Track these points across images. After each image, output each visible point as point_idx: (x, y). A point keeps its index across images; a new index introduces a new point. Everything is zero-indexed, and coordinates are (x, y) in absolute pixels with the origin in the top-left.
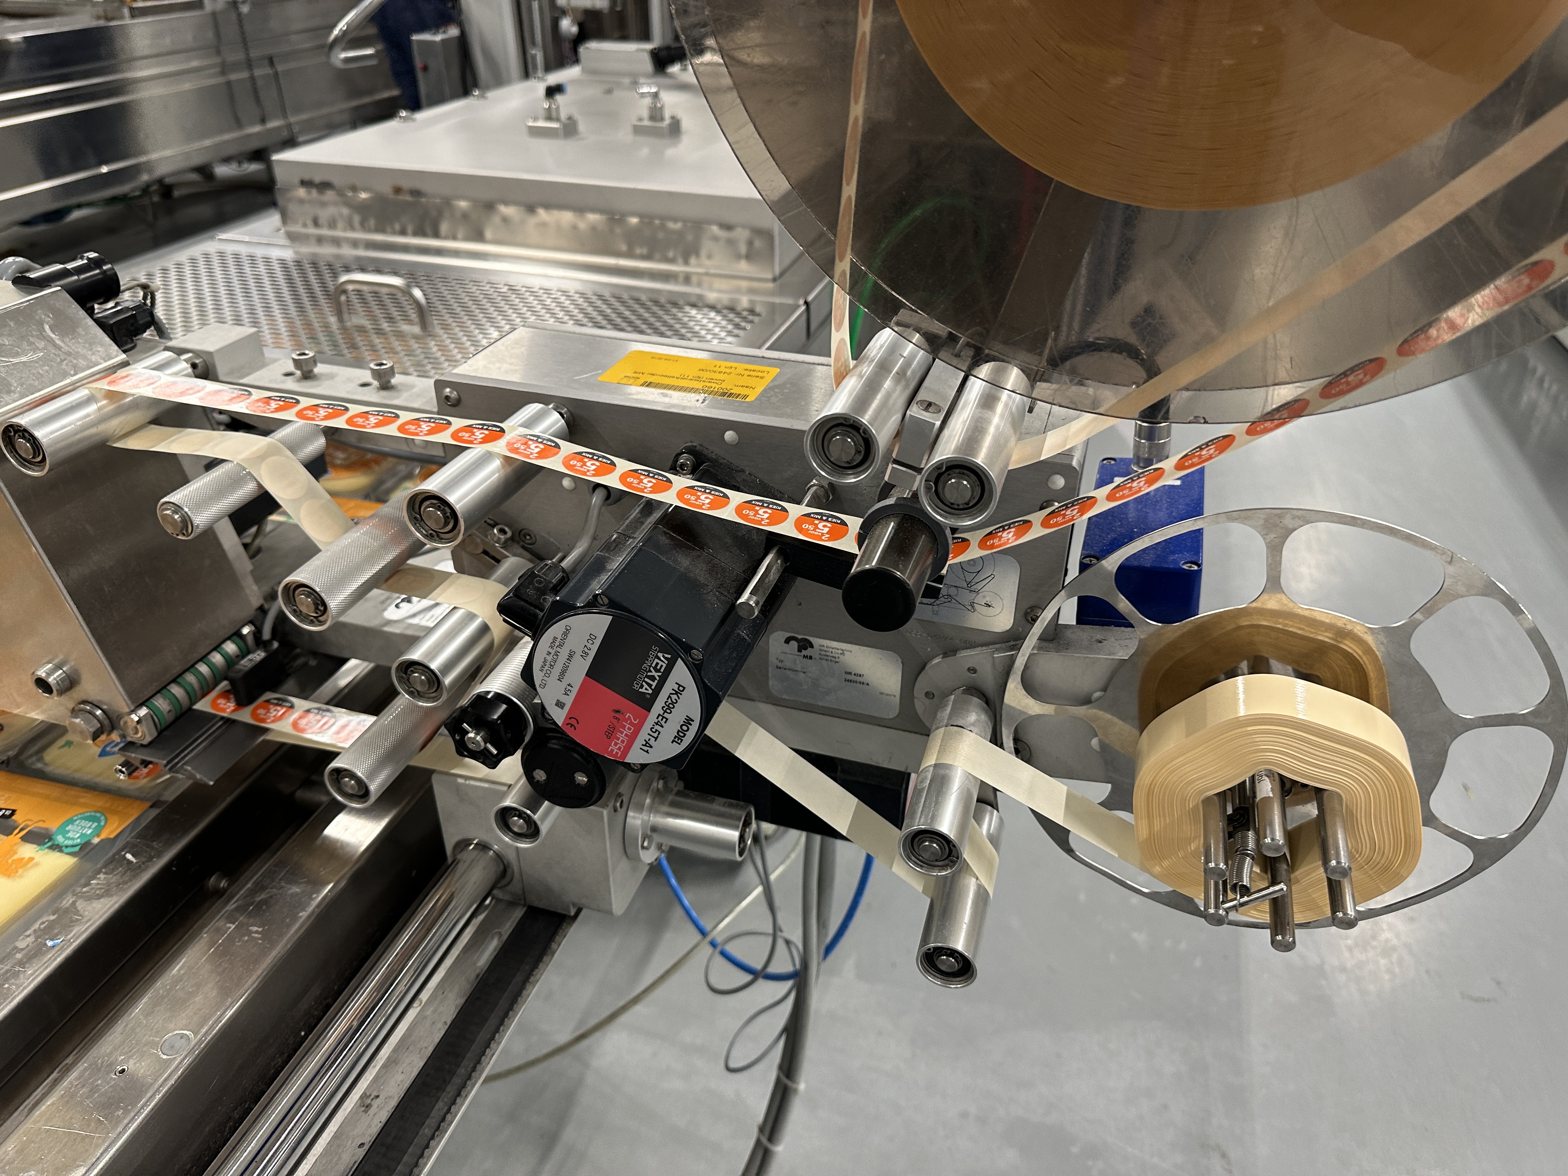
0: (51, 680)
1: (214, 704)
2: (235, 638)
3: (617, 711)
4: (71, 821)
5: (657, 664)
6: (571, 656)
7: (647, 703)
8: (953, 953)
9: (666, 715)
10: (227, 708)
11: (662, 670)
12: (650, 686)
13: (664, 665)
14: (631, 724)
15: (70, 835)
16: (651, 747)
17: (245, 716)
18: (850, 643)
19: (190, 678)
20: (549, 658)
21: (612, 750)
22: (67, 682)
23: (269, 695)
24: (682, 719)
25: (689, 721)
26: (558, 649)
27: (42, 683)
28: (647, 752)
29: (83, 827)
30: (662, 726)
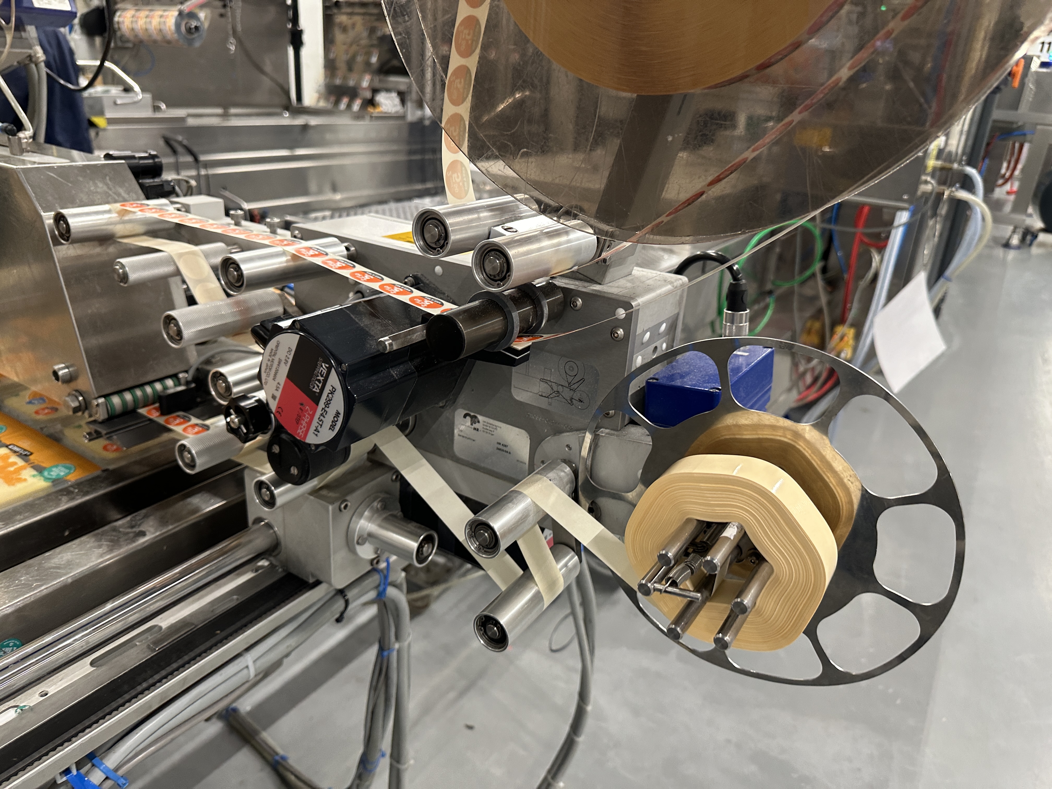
0: (61, 373)
1: (149, 412)
2: (174, 379)
3: (302, 404)
4: (56, 466)
5: (322, 371)
6: (279, 363)
7: (316, 399)
8: (497, 623)
9: (326, 409)
10: (155, 415)
11: (324, 375)
12: (318, 386)
13: (325, 371)
14: (309, 414)
15: (52, 473)
16: (318, 432)
17: (161, 420)
18: (501, 421)
19: (139, 393)
20: (269, 363)
21: (299, 433)
22: (68, 377)
23: (181, 413)
24: (334, 413)
25: (338, 414)
26: (273, 357)
27: (55, 373)
28: (316, 435)
29: (61, 471)
30: (324, 417)
